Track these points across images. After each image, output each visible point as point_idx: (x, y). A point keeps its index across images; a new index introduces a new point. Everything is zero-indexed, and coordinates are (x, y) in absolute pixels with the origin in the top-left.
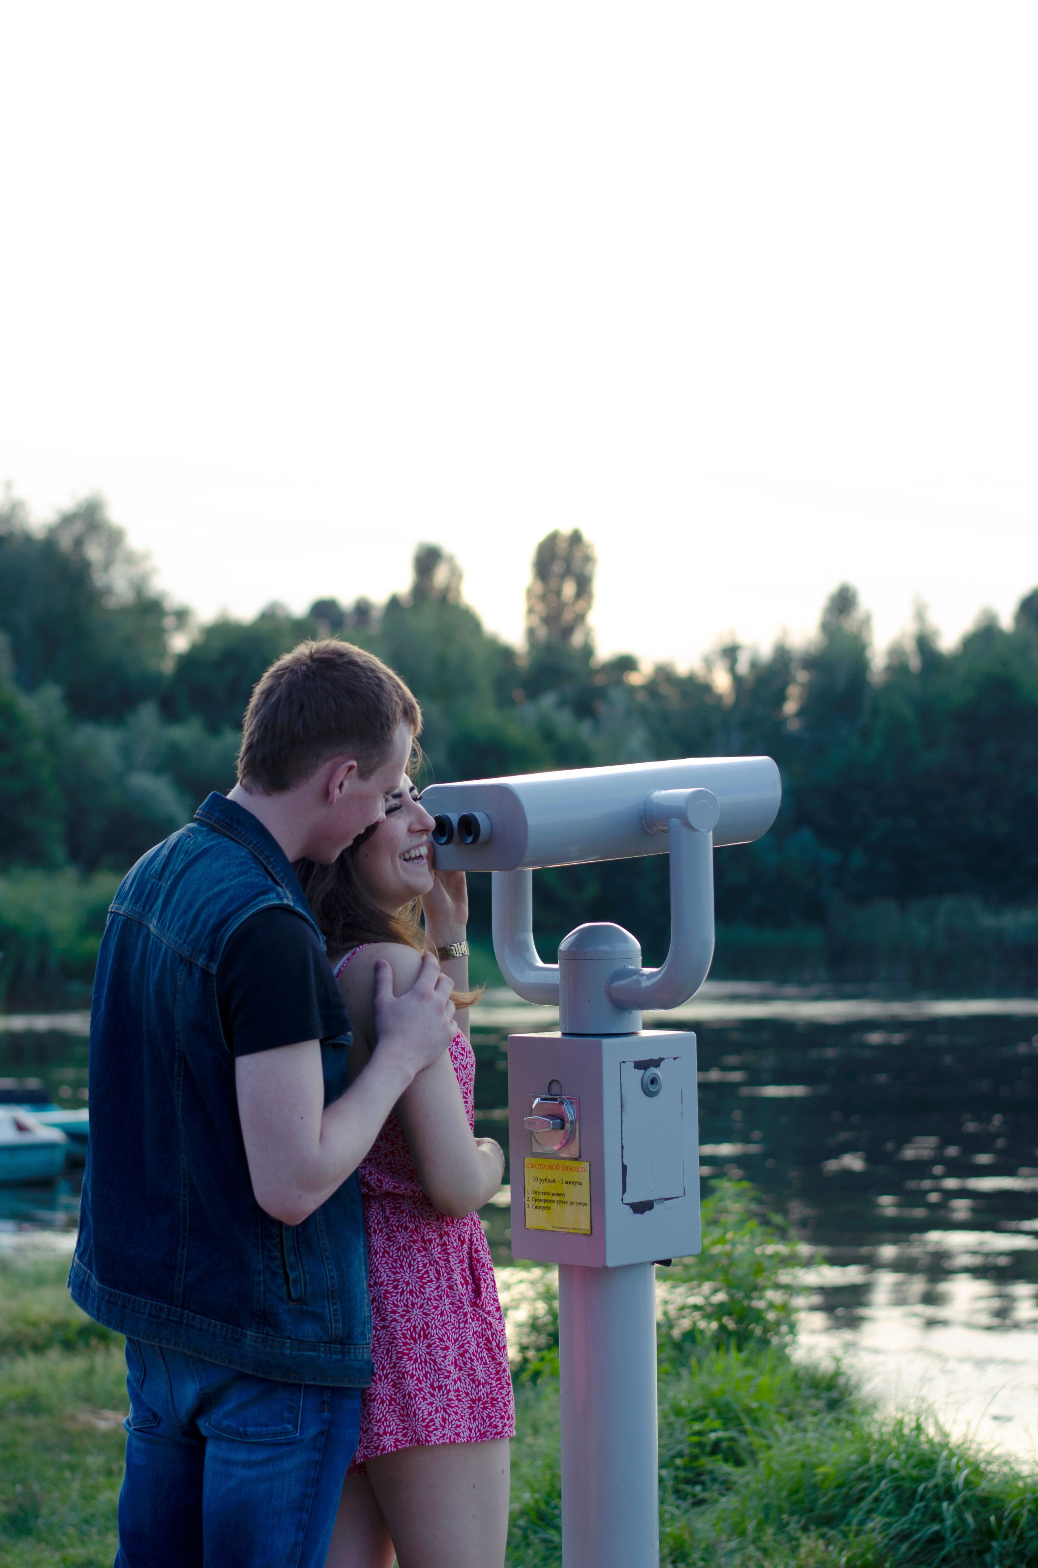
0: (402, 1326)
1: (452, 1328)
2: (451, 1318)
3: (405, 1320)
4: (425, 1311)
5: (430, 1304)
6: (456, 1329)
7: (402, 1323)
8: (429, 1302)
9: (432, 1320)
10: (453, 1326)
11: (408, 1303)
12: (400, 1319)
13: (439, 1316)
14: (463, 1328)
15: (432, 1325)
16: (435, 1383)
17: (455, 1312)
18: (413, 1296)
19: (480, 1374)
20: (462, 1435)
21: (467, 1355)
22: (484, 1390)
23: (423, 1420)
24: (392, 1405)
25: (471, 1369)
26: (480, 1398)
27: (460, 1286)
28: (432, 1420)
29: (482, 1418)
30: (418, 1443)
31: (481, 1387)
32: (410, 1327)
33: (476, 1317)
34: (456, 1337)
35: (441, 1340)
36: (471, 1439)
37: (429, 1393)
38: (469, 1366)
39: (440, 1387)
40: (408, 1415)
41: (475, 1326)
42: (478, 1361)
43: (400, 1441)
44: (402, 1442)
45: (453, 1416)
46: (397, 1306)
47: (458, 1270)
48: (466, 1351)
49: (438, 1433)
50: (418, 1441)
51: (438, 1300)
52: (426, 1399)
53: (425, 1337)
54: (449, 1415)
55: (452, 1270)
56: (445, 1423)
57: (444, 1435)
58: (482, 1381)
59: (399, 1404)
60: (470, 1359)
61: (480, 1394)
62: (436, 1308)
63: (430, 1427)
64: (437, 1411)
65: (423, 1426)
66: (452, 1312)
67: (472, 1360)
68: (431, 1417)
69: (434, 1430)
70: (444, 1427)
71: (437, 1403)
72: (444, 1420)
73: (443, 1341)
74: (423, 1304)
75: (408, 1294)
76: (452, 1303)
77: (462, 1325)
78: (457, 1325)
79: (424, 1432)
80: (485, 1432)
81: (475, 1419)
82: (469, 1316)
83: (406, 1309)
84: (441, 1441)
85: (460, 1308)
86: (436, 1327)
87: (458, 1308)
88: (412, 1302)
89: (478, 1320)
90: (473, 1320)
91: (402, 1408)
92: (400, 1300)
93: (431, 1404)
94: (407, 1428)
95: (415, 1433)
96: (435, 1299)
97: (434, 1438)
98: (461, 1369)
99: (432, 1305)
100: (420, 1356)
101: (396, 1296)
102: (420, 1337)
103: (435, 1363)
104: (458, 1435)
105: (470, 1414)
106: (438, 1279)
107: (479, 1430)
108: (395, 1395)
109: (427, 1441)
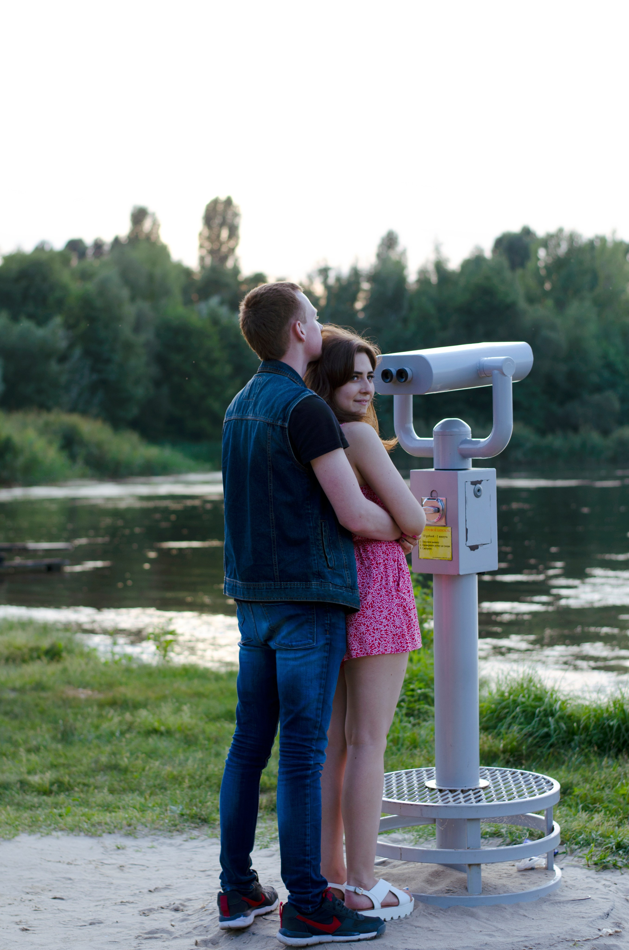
1: (386, 603)
2: (385, 598)
3: (364, 600)
4: (373, 596)
6: (388, 603)
7: (362, 601)
8: (375, 591)
9: (376, 599)
11: (367, 592)
12: (362, 599)
13: (380, 597)
15: (376, 602)
16: (375, 627)
17: (388, 595)
18: (369, 589)
19: (397, 623)
20: (388, 650)
21: (392, 614)
22: (399, 630)
23: (369, 644)
24: (355, 637)
25: (393, 620)
26: (397, 634)
27: (391, 583)
28: (373, 644)
29: (398, 643)
30: (367, 654)
31: (398, 629)
32: (365, 602)
33: (398, 597)
34: (387, 606)
35: (379, 608)
36: (392, 652)
37: (373, 632)
38: (392, 619)
39: (377, 629)
40: (362, 642)
41: (397, 601)
42: (397, 617)
43: (358, 654)
44: (360, 654)
45: (384, 642)
46: (362, 593)
47: (392, 576)
48: (391, 612)
49: (376, 650)
50: (367, 653)
52: (371, 635)
53: (372, 607)
54: (382, 641)
55: (388, 576)
56: (380, 645)
57: (379, 650)
58: (398, 626)
59: (358, 637)
60: (393, 616)
61: (397, 632)
62: (378, 594)
63: (372, 647)
64: (376, 640)
65: (369, 647)
66: (386, 595)
67: (394, 617)
69: (375, 648)
70: (379, 647)
71: (376, 636)
72: (379, 644)
73: (380, 608)
74: (373, 592)
76: (387, 591)
77: (390, 601)
78: (388, 601)
79: (370, 649)
80: (398, 649)
81: (394, 643)
82: (394, 596)
83: (365, 594)
84: (378, 653)
85: (390, 593)
86: (378, 602)
87: (389, 593)
88: (369, 591)
89: (399, 598)
90: (396, 598)
91: (360, 639)
92: (364, 591)
93: (373, 636)
94: (362, 648)
95: (366, 650)
96: (379, 590)
97: (374, 652)
98: (389, 620)
100: (369, 615)
101: (362, 589)
102: (369, 607)
103: (375, 618)
104: (386, 650)
105: (393, 641)
106: (381, 581)
107: (396, 648)
108: (357, 633)
109: (371, 653)
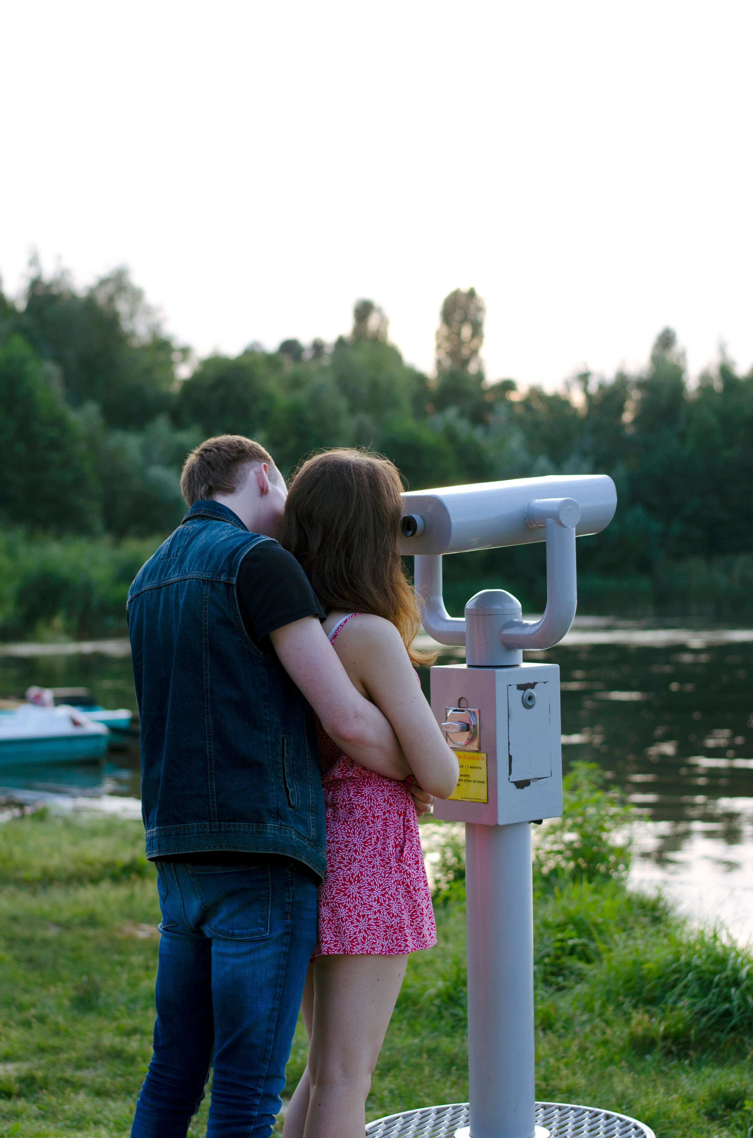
0: (344, 872)
1: (379, 877)
2: (379, 870)
3: (347, 869)
4: (361, 864)
5: (366, 860)
6: (382, 877)
7: (344, 871)
8: (366, 859)
9: (365, 870)
10: (380, 876)
11: (352, 858)
12: (344, 868)
13: (371, 868)
14: (387, 878)
15: (365, 874)
16: (360, 913)
17: (383, 866)
18: (356, 854)
19: (394, 910)
20: (376, 949)
21: (387, 896)
22: (396, 920)
23: (350, 937)
24: (329, 923)
25: (388, 905)
26: (392, 925)
27: (391, 849)
28: (356, 938)
29: (392, 939)
30: (345, 953)
31: (394, 918)
32: (349, 874)
33: (399, 870)
34: (381, 882)
35: (370, 884)
36: (382, 952)
37: (356, 919)
38: (387, 903)
39: (364, 916)
40: (340, 933)
41: (396, 876)
42: (394, 900)
43: (331, 949)
44: (333, 950)
45: (371, 936)
46: (344, 859)
47: (393, 837)
48: (387, 893)
49: (359, 947)
50: (344, 951)
51: (373, 858)
52: (353, 923)
53: (359, 881)
54: (368, 935)
55: (388, 837)
56: (365, 940)
57: (363, 948)
58: (395, 914)
59: (334, 924)
60: (388, 898)
61: (393, 923)
62: (370, 863)
63: (354, 942)
64: (360, 932)
65: (349, 941)
66: (381, 866)
67: (390, 900)
68: (355, 936)
69: (357, 944)
70: (363, 943)
71: (361, 927)
72: (364, 938)
73: (371, 885)
74: (361, 859)
75: (353, 852)
76: (383, 860)
77: (387, 875)
78: (383, 875)
79: (350, 945)
80: (392, 949)
81: (386, 939)
82: (393, 869)
83: (349, 861)
84: (361, 952)
85: (387, 863)
86: (368, 875)
87: (385, 863)
88: (355, 857)
89: (401, 872)
90: (396, 872)
91: (336, 927)
92: (347, 855)
93: (357, 926)
94: (337, 941)
95: (343, 945)
96: (371, 857)
97: (356, 950)
98: (381, 905)
99: (368, 861)
100: (353, 893)
101: (345, 852)
102: (354, 881)
103: (362, 899)
104: (373, 949)
105: (385, 935)
106: (376, 843)
107: (389, 947)
108: (333, 917)
109: (351, 951)
